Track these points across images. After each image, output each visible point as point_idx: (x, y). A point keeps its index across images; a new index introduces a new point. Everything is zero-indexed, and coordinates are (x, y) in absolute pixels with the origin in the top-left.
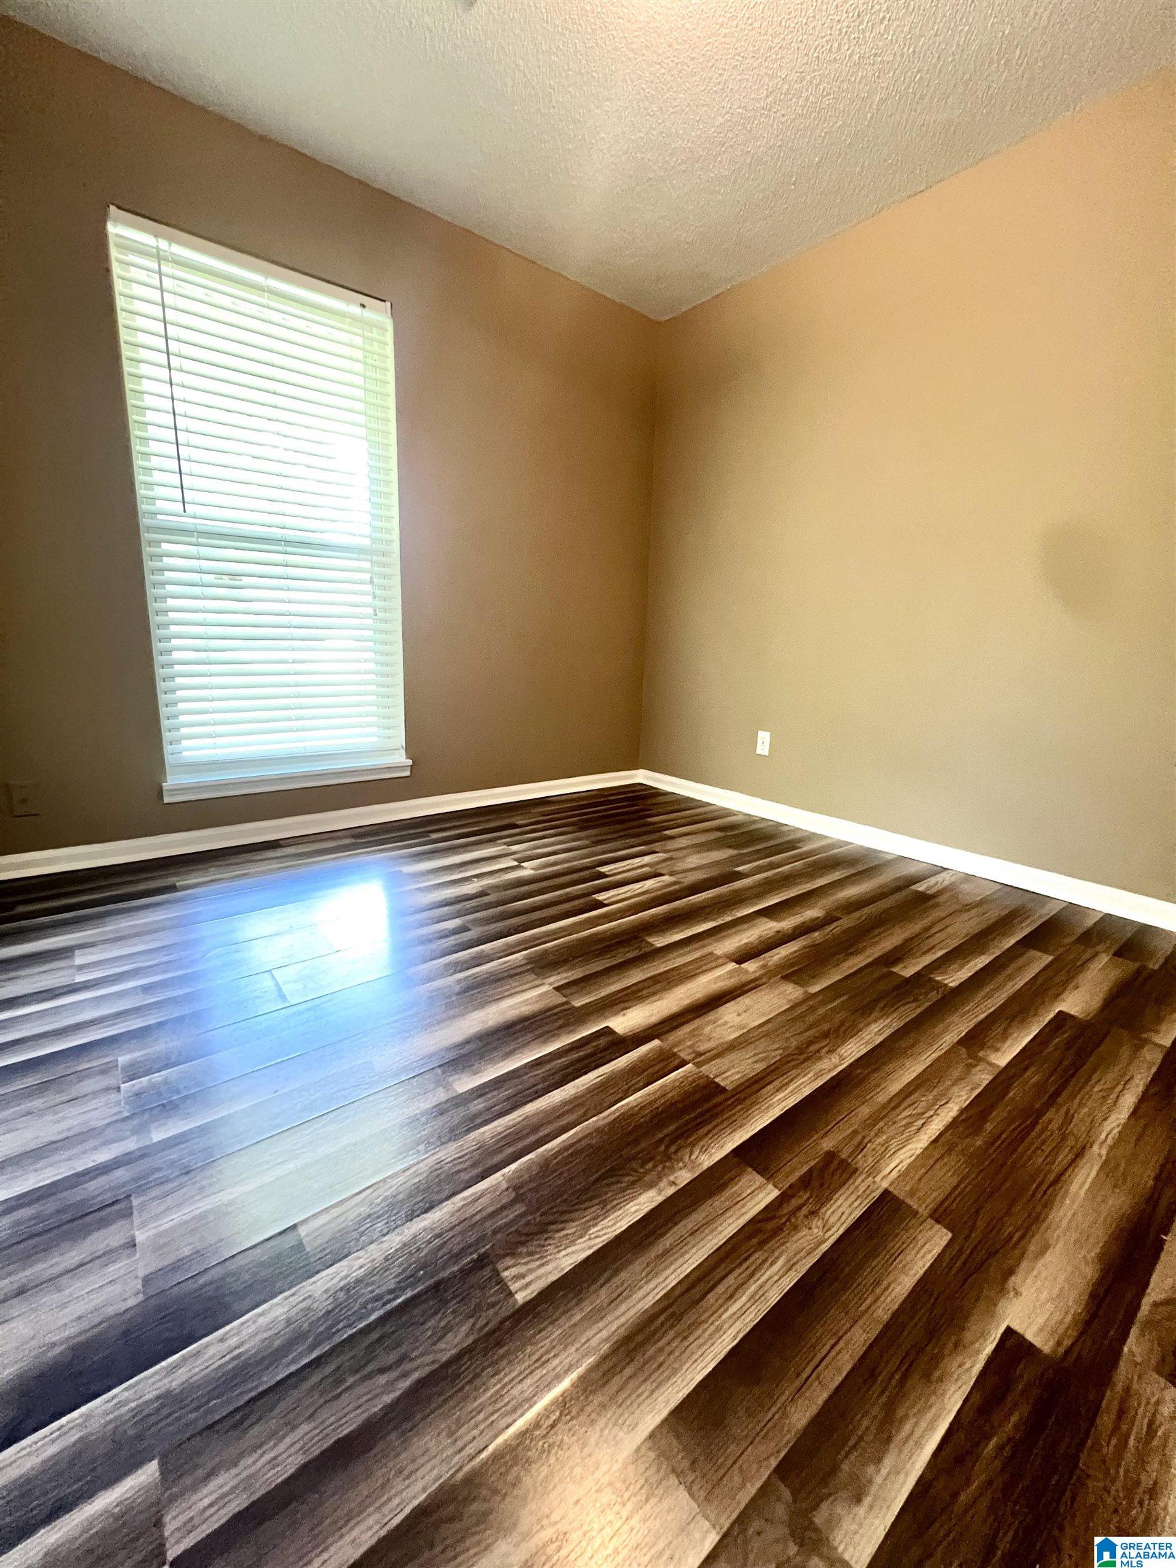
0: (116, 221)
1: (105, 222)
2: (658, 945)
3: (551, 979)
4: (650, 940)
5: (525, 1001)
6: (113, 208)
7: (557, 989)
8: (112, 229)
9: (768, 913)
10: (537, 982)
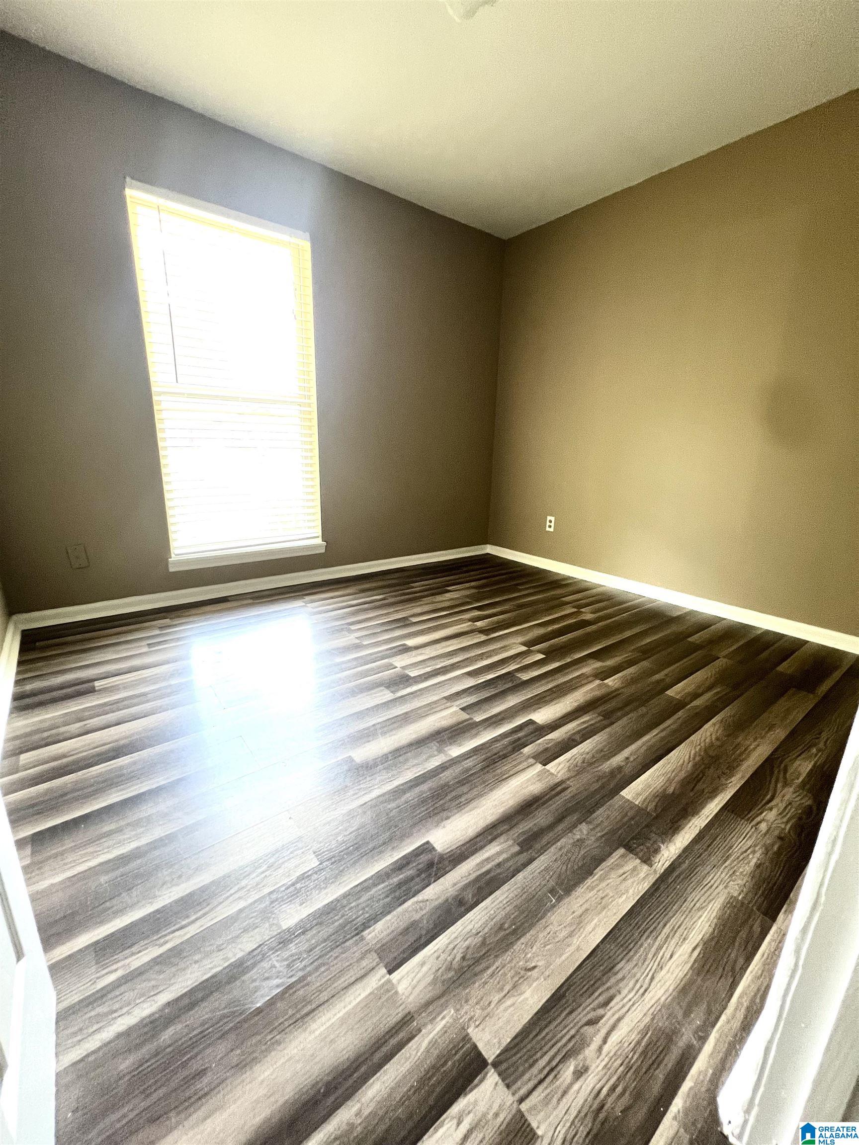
0: (131, 187)
1: (124, 188)
2: (525, 679)
3: (458, 703)
4: (519, 675)
5: (442, 717)
6: (128, 179)
7: (463, 709)
8: (129, 192)
9: (595, 656)
10: (448, 704)
